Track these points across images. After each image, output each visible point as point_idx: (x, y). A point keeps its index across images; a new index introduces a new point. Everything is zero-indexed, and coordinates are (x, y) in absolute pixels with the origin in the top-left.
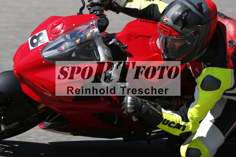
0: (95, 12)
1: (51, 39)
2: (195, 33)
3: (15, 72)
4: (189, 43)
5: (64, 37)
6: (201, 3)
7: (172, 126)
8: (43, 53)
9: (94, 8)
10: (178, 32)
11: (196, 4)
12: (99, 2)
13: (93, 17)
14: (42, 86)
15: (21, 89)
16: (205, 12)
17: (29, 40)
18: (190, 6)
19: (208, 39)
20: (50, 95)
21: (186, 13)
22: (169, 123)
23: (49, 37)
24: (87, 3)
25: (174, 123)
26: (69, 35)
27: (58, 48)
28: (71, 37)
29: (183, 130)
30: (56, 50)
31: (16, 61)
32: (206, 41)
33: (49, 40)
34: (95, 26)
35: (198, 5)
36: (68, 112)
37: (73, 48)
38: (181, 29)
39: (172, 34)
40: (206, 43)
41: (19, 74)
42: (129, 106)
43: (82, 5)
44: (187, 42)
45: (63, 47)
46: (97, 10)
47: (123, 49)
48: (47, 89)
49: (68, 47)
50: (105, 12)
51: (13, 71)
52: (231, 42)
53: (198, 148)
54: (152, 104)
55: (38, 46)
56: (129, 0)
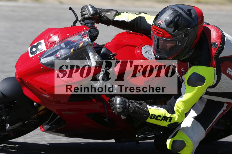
0: (87, 25)
1: (48, 47)
2: (186, 36)
3: (17, 77)
4: (180, 44)
5: (59, 45)
6: (191, 9)
7: (159, 119)
8: (41, 60)
9: (86, 21)
10: (170, 34)
11: (186, 10)
12: (90, 16)
13: (84, 28)
14: (40, 88)
15: (23, 92)
16: (193, 17)
17: (29, 49)
18: (181, 11)
19: (196, 41)
20: (48, 97)
21: (178, 18)
23: (46, 46)
25: (160, 116)
26: (64, 44)
27: (55, 55)
28: (66, 45)
30: (53, 57)
31: (18, 68)
32: (194, 44)
33: (47, 48)
34: (86, 35)
35: (188, 10)
36: (64, 112)
37: (68, 54)
38: (173, 32)
39: (165, 35)
40: (193, 44)
41: (20, 79)
42: (118, 106)
43: (75, 19)
44: (178, 43)
45: (59, 54)
46: (89, 23)
47: (112, 57)
48: (46, 91)
49: (63, 54)
50: (96, 25)
51: (16, 77)
52: (214, 43)
53: (183, 140)
54: (138, 103)
55: (37, 54)
56: (118, 14)
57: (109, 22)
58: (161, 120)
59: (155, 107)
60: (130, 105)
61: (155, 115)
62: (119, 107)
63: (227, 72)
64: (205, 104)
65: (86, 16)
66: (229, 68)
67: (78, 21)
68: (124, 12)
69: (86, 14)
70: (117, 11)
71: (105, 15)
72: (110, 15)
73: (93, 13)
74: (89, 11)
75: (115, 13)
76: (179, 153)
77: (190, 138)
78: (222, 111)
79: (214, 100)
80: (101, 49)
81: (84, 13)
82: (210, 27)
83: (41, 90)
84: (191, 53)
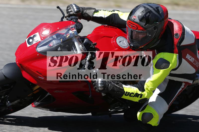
0: (72, 20)
2: (155, 28)
4: (150, 35)
7: (132, 96)
8: (37, 48)
12: (75, 13)
13: (71, 23)
15: (22, 75)
16: (161, 13)
19: (162, 32)
20: (43, 78)
21: (148, 14)
22: (129, 94)
23: (41, 37)
24: (66, 15)
25: (133, 93)
26: (55, 36)
27: (48, 45)
29: (141, 97)
30: (46, 46)
31: (17, 55)
32: (161, 35)
33: (41, 39)
34: (74, 28)
36: (55, 91)
37: (59, 44)
38: (145, 25)
41: (20, 64)
43: (62, 16)
44: (148, 34)
46: (74, 19)
47: (93, 46)
48: (41, 74)
49: (55, 44)
50: (79, 20)
51: (16, 63)
52: (177, 34)
53: (151, 113)
54: (115, 83)
55: (33, 44)
56: (96, 11)
57: (89, 18)
58: (134, 96)
59: (129, 86)
60: (109, 84)
61: (129, 93)
62: (101, 86)
63: (187, 57)
64: (167, 83)
65: (71, 13)
66: (188, 54)
67: (65, 18)
68: (101, 10)
69: (71, 12)
70: (95, 9)
71: (86, 12)
72: (90, 12)
73: (77, 10)
74: (74, 9)
75: (94, 10)
76: (147, 123)
77: (156, 111)
78: (181, 89)
79: (174, 80)
80: (84, 40)
81: (70, 10)
82: (172, 22)
83: (37, 73)
84: (158, 42)
